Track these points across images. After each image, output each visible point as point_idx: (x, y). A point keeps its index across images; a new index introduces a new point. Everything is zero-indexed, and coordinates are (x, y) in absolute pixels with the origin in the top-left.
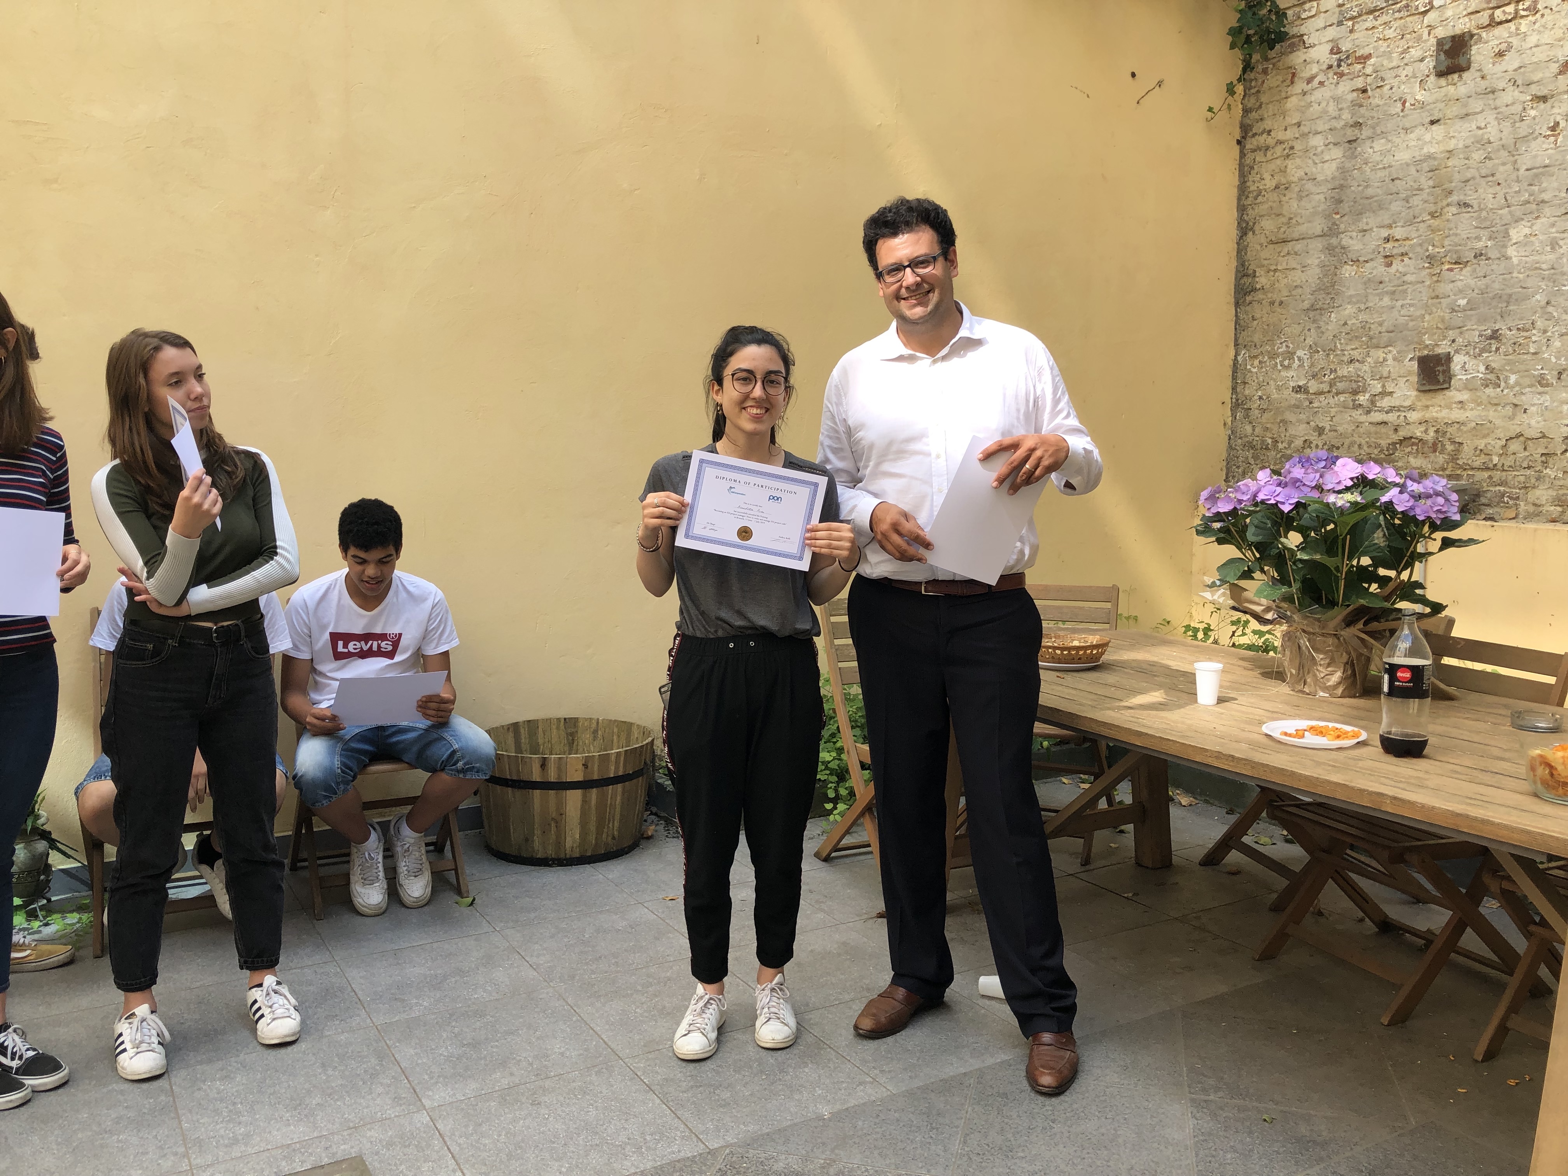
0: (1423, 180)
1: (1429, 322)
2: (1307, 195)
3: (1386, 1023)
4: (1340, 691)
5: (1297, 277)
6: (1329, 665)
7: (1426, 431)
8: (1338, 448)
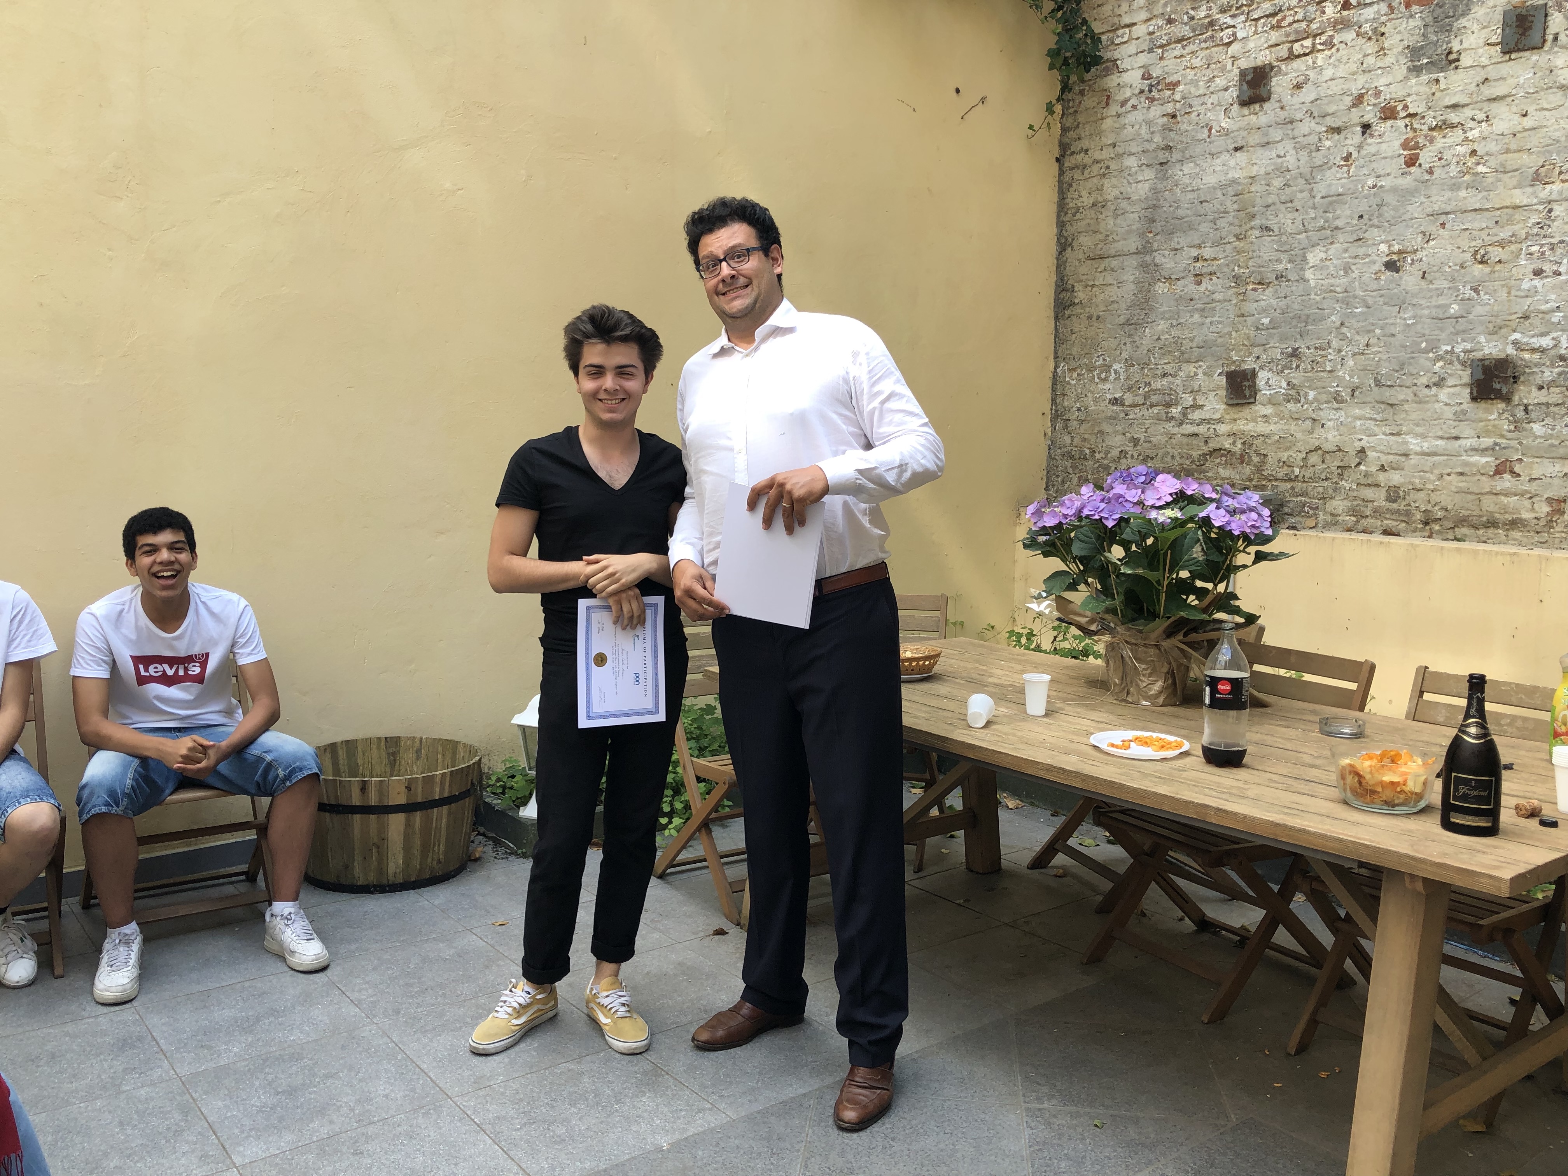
0: (1228, 203)
1: (1235, 339)
2: (1122, 214)
3: (1206, 1021)
4: (1161, 700)
5: (1113, 292)
6: (1150, 675)
7: (1234, 443)
8: (1152, 459)
